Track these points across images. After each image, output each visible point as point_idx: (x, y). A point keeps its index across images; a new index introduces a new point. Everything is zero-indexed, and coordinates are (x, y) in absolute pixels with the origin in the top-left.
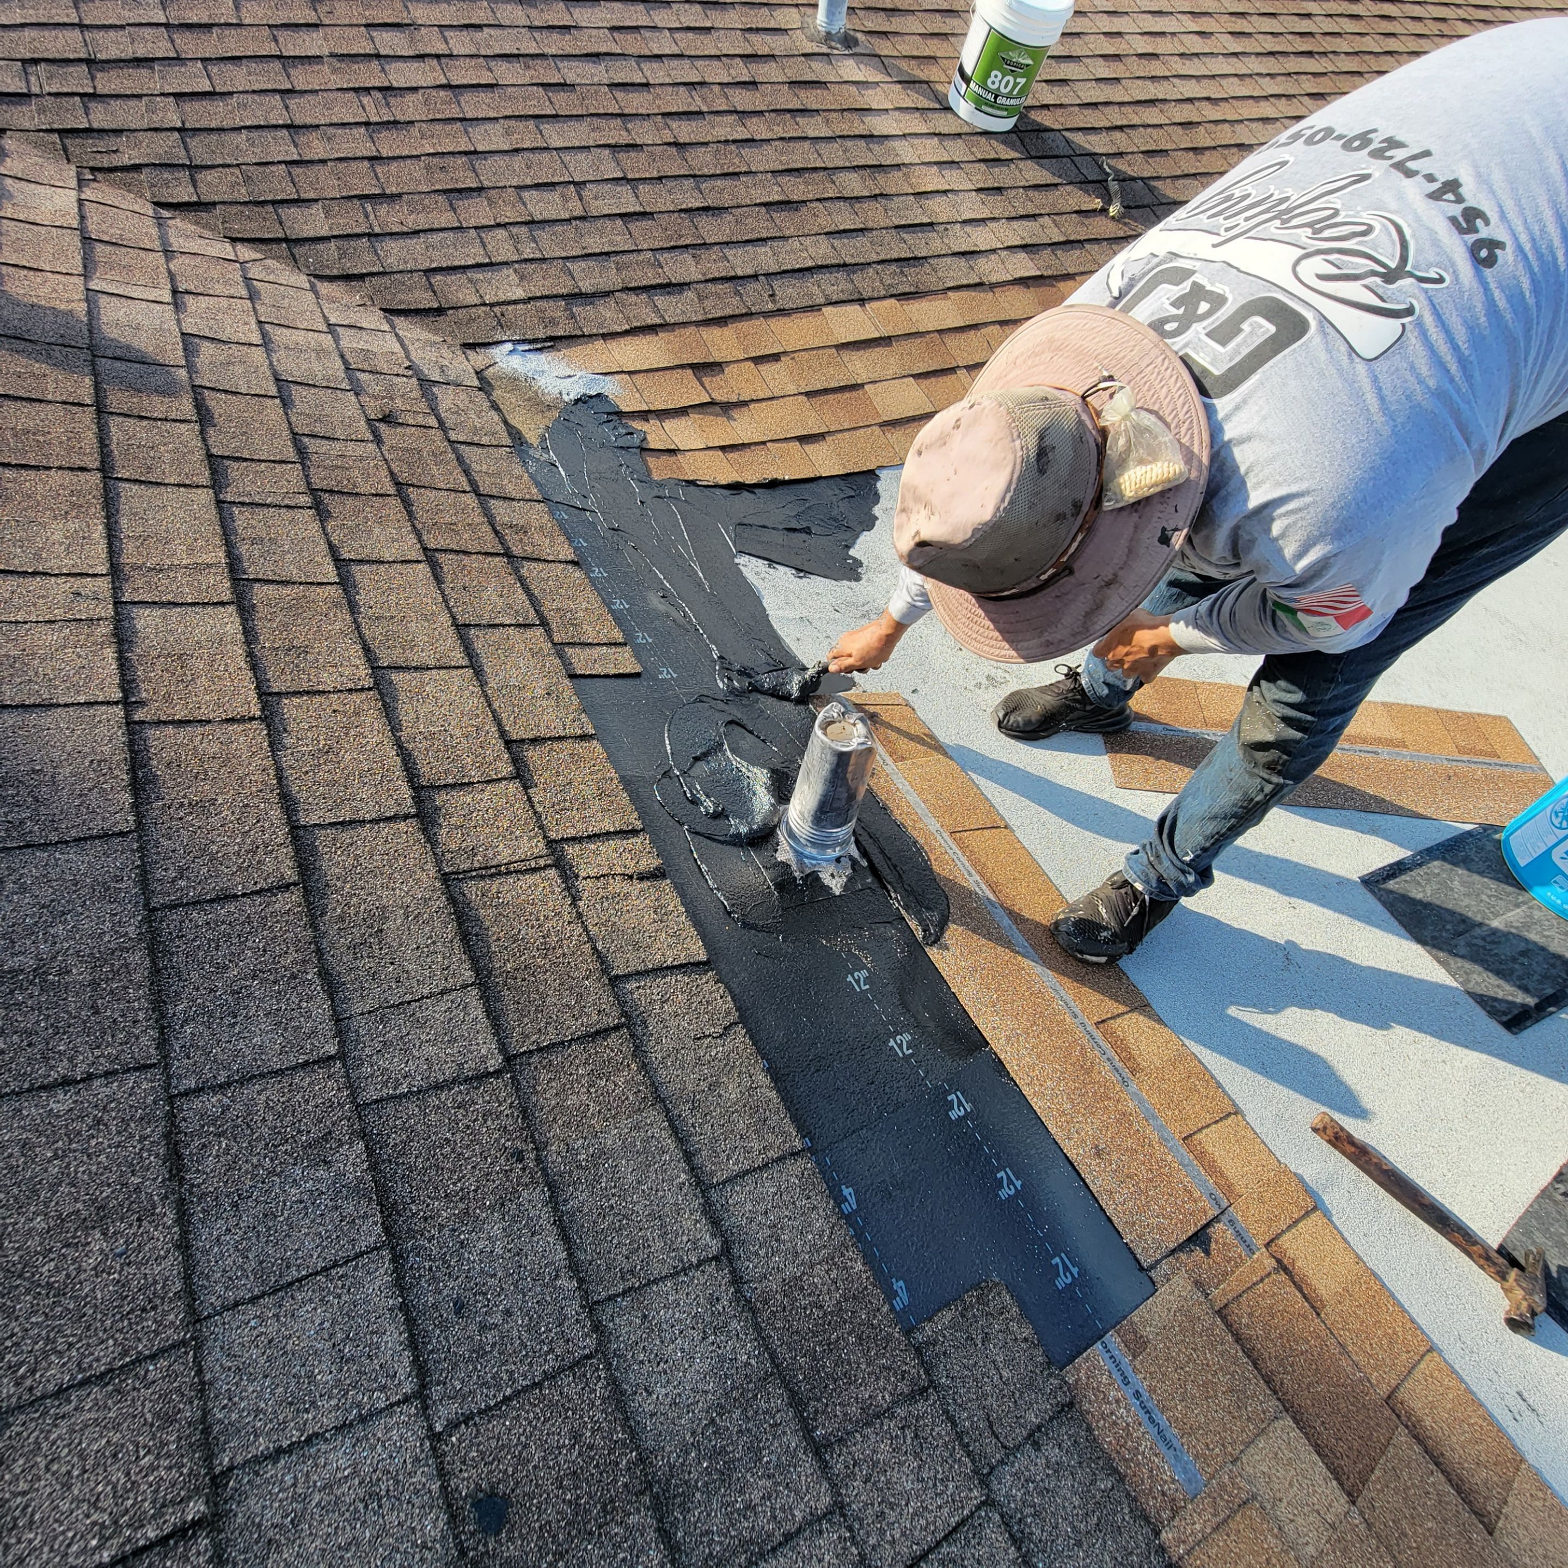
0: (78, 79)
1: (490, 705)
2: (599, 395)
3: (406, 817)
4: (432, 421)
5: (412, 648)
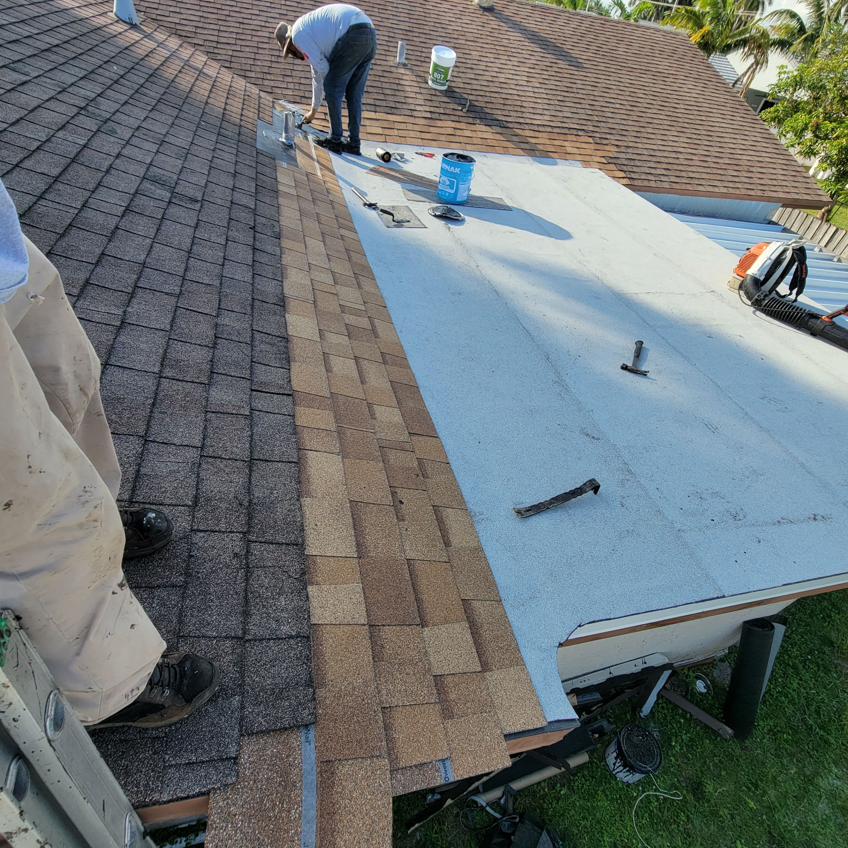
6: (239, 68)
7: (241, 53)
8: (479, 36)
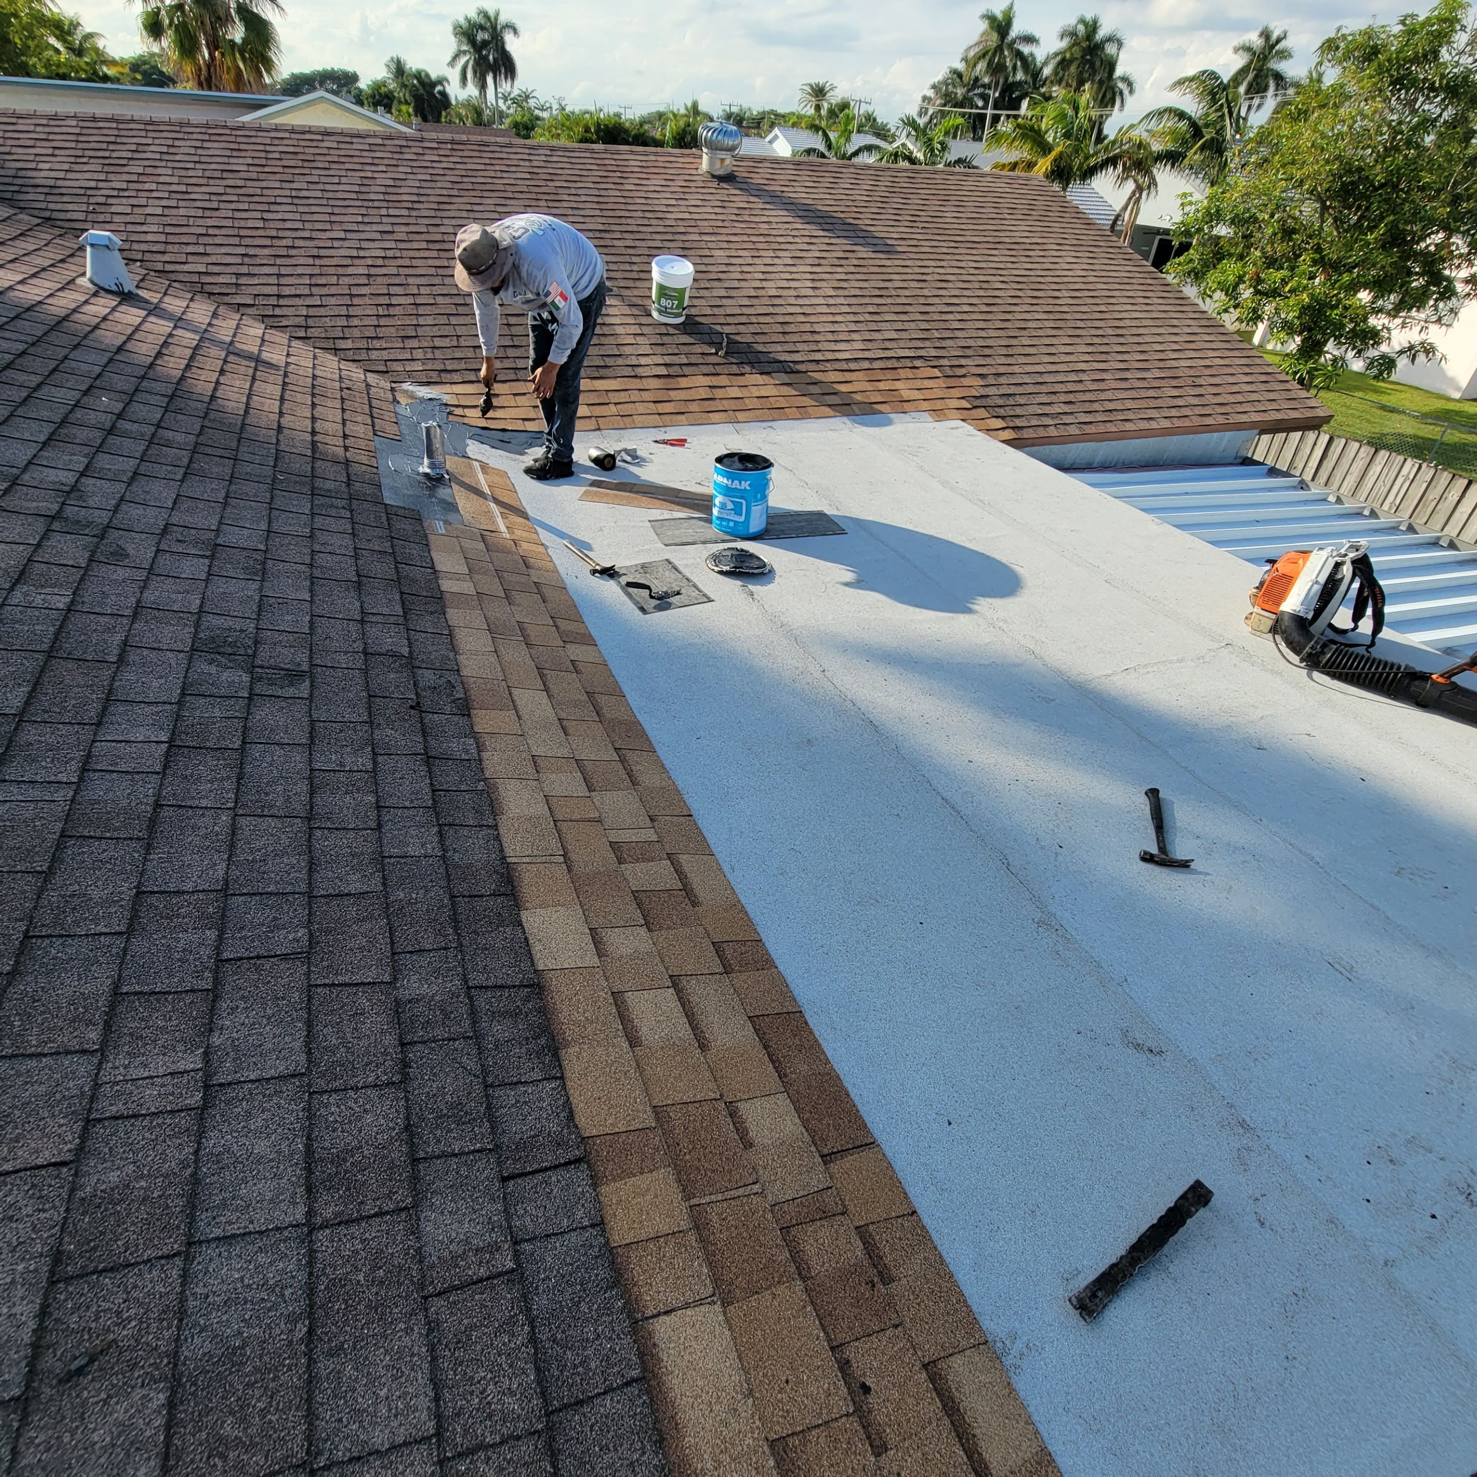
2: (439, 399)
4: (365, 392)
6: (323, 335)
7: (322, 309)
8: (720, 224)
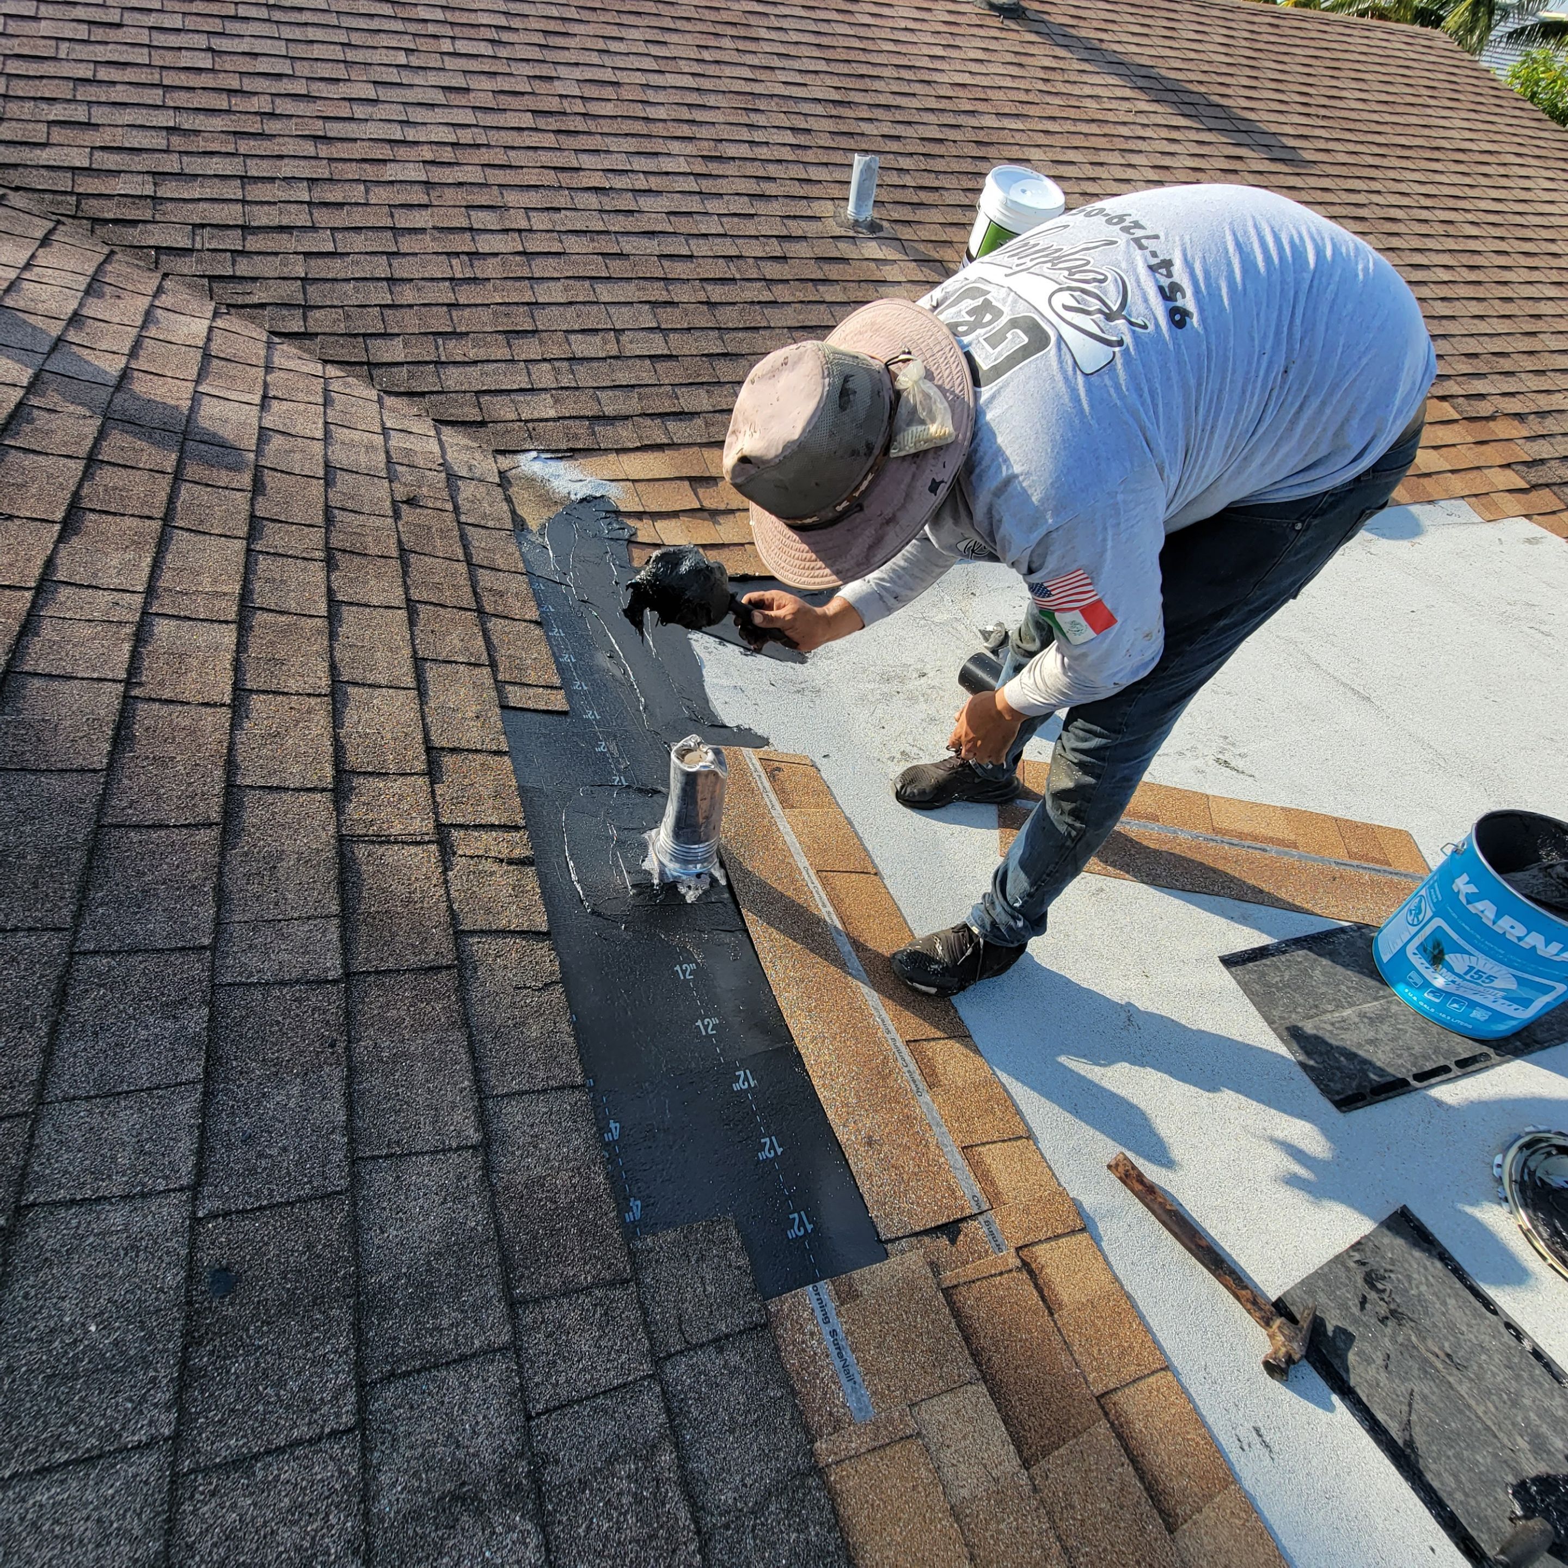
0: (233, 241)
1: (423, 719)
2: (602, 496)
3: (324, 790)
4: (449, 506)
5: (371, 671)
6: (341, 328)
